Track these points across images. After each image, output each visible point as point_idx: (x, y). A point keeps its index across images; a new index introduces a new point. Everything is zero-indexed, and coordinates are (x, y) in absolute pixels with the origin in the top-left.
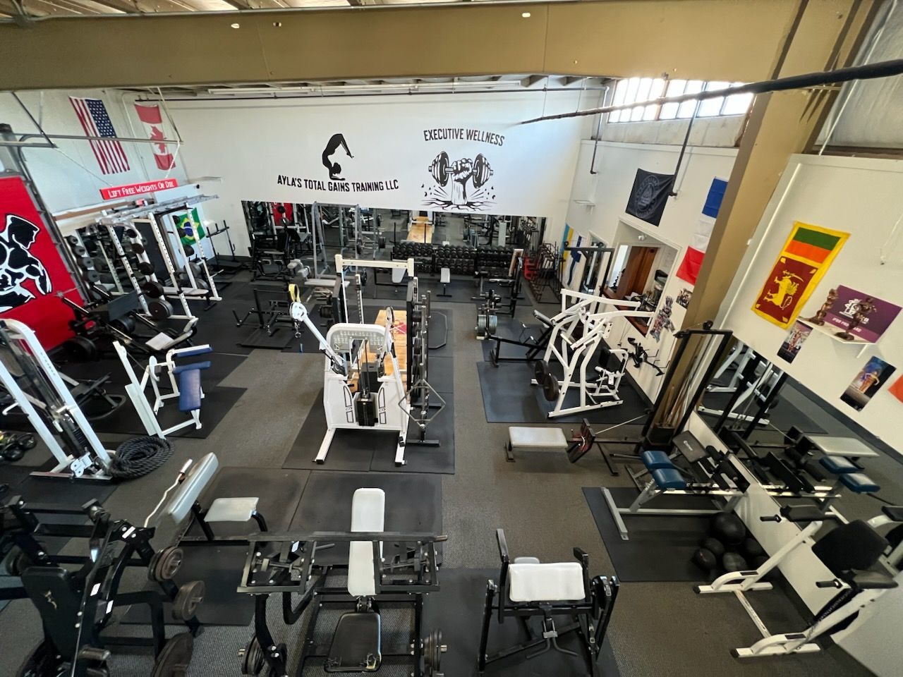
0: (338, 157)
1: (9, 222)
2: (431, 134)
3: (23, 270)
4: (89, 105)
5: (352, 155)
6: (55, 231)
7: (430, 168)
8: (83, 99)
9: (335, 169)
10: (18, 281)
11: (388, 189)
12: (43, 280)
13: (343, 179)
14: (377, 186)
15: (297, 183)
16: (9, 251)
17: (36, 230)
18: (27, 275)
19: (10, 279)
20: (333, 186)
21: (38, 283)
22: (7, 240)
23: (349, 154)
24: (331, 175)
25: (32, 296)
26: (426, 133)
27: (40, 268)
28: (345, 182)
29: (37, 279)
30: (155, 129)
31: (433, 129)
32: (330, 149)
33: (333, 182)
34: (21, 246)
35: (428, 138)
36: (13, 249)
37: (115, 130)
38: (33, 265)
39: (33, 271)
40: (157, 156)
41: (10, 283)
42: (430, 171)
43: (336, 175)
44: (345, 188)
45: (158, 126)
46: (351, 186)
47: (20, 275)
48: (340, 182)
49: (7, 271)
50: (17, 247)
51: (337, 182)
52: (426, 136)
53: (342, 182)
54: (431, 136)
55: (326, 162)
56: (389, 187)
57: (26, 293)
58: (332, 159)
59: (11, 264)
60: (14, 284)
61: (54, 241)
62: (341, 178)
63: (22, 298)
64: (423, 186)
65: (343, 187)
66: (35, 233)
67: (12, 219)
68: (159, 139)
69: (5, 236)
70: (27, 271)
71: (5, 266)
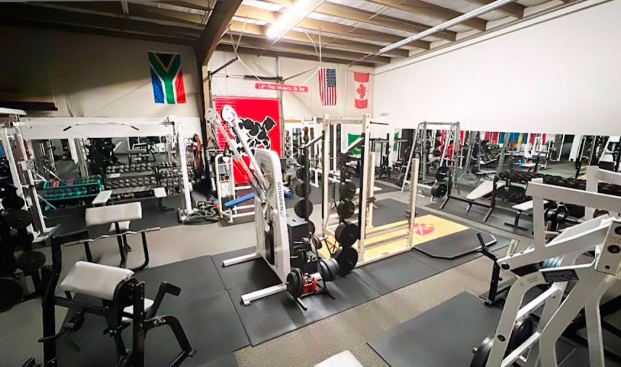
1: (266, 119)
3: (262, 141)
4: (327, 71)
8: (326, 68)
10: (258, 145)
12: (267, 148)
16: (260, 131)
17: (275, 124)
18: (262, 144)
22: (262, 127)
27: (269, 142)
29: (265, 147)
30: (361, 86)
34: (266, 130)
36: (262, 131)
37: (337, 84)
38: (267, 140)
39: (266, 143)
40: (356, 100)
45: (365, 84)
47: (260, 143)
49: (256, 140)
50: (264, 130)
59: (258, 137)
60: (256, 146)
61: (280, 131)
66: (274, 126)
67: (268, 118)
68: (362, 91)
69: (261, 124)
70: (264, 142)
71: (256, 137)
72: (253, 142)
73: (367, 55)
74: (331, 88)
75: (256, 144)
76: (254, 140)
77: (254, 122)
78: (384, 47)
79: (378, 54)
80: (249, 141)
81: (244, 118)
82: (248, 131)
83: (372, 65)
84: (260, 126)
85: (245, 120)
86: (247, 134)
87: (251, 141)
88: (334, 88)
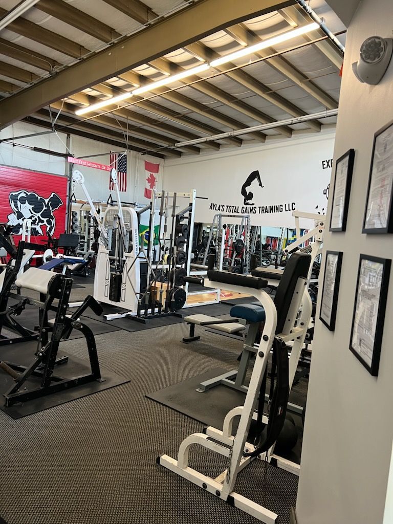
0: (253, 188)
1: (52, 196)
2: (328, 163)
3: (45, 220)
4: (118, 156)
5: (263, 185)
6: (70, 207)
7: (325, 192)
9: (248, 197)
10: (40, 224)
11: (286, 211)
12: (51, 228)
13: (253, 204)
14: (277, 209)
15: (221, 208)
16: (44, 208)
17: (61, 203)
18: (45, 223)
19: (37, 222)
20: (245, 209)
21: (48, 229)
22: (46, 204)
23: (260, 185)
24: (245, 201)
25: (42, 234)
26: (324, 163)
27: (53, 222)
28: (254, 206)
29: (49, 226)
30: (151, 176)
31: (330, 159)
32: (248, 183)
33: (245, 206)
34: (51, 208)
35: (325, 166)
36: (46, 208)
37: (127, 170)
38: (51, 220)
39: (49, 222)
40: (146, 189)
41: (36, 223)
42: (325, 194)
43: (249, 201)
44: (253, 211)
45: (155, 174)
46: (257, 210)
47: (43, 222)
48: (250, 206)
49: (38, 217)
50: (49, 208)
51: (248, 206)
52: (323, 165)
53: (252, 206)
54: (328, 165)
55: (244, 192)
56: (287, 209)
57: (40, 231)
58: (248, 190)
59: (42, 215)
60: (38, 225)
61: (67, 212)
62: (251, 203)
63: (37, 232)
64: (317, 208)
65: (251, 210)
66: (60, 205)
67: (54, 195)
68: (152, 181)
69: (47, 201)
70: (47, 221)
71: (39, 214)
72: (36, 219)
73: (162, 146)
74: (122, 173)
75: (38, 223)
76: (36, 217)
77: (39, 198)
78: (180, 142)
79: (173, 147)
80: (31, 218)
81: (28, 192)
82: (31, 207)
83: (162, 157)
84: (45, 203)
85: (29, 194)
86: (30, 210)
87: (33, 219)
88: (124, 173)
